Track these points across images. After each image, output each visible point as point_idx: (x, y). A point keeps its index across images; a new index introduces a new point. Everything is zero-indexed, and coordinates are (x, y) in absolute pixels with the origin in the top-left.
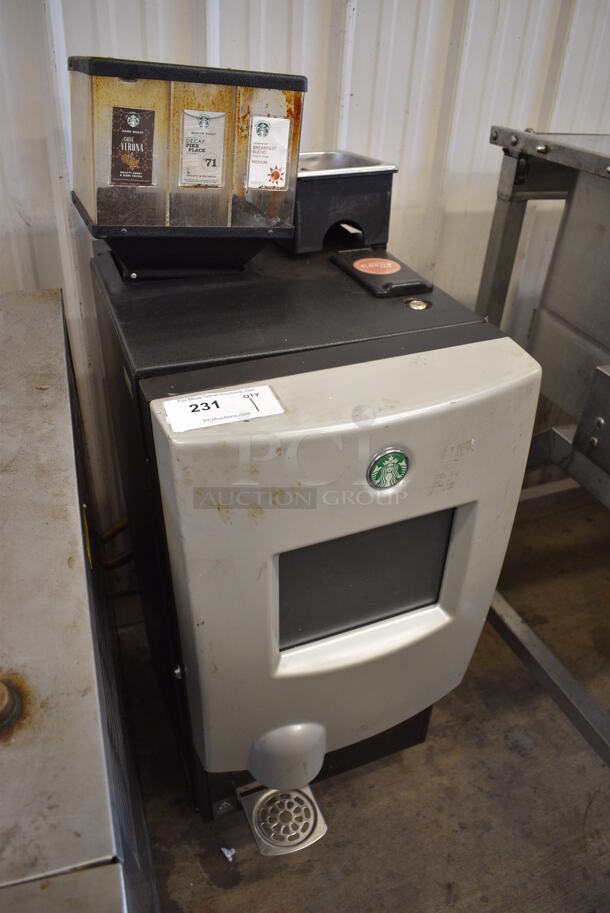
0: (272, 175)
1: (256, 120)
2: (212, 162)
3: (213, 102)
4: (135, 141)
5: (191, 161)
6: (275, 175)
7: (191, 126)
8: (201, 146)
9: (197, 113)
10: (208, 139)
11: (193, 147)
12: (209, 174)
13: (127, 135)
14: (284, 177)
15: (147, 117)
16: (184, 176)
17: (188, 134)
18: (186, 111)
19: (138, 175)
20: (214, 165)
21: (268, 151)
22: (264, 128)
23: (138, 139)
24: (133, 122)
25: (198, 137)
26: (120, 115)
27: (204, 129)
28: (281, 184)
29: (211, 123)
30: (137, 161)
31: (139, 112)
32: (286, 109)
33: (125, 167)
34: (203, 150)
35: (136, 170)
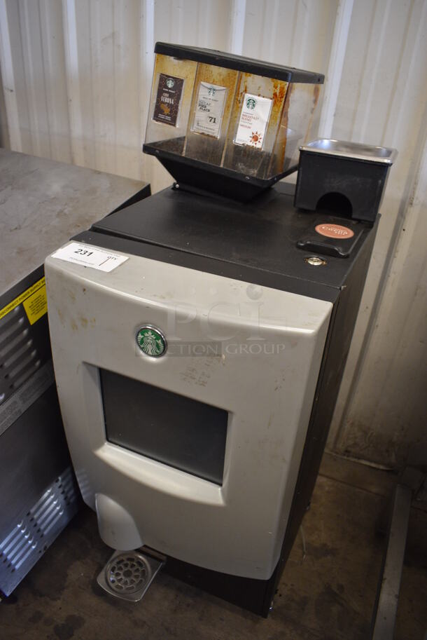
0: (253, 137)
1: (247, 96)
2: (213, 120)
3: (223, 80)
4: (169, 97)
5: (201, 115)
6: (255, 138)
7: (203, 93)
8: (208, 108)
9: (209, 85)
10: (213, 104)
11: (203, 107)
12: (212, 127)
13: (166, 92)
14: (261, 141)
15: (179, 83)
16: (195, 125)
17: (201, 98)
18: (202, 82)
19: (169, 118)
20: (214, 122)
21: (253, 119)
22: (252, 103)
23: (171, 96)
24: (170, 84)
25: (207, 101)
26: (163, 79)
27: (211, 97)
28: (259, 145)
29: (216, 93)
30: (169, 110)
31: (175, 79)
32: (273, 92)
33: (162, 112)
34: (209, 111)
35: (168, 115)
